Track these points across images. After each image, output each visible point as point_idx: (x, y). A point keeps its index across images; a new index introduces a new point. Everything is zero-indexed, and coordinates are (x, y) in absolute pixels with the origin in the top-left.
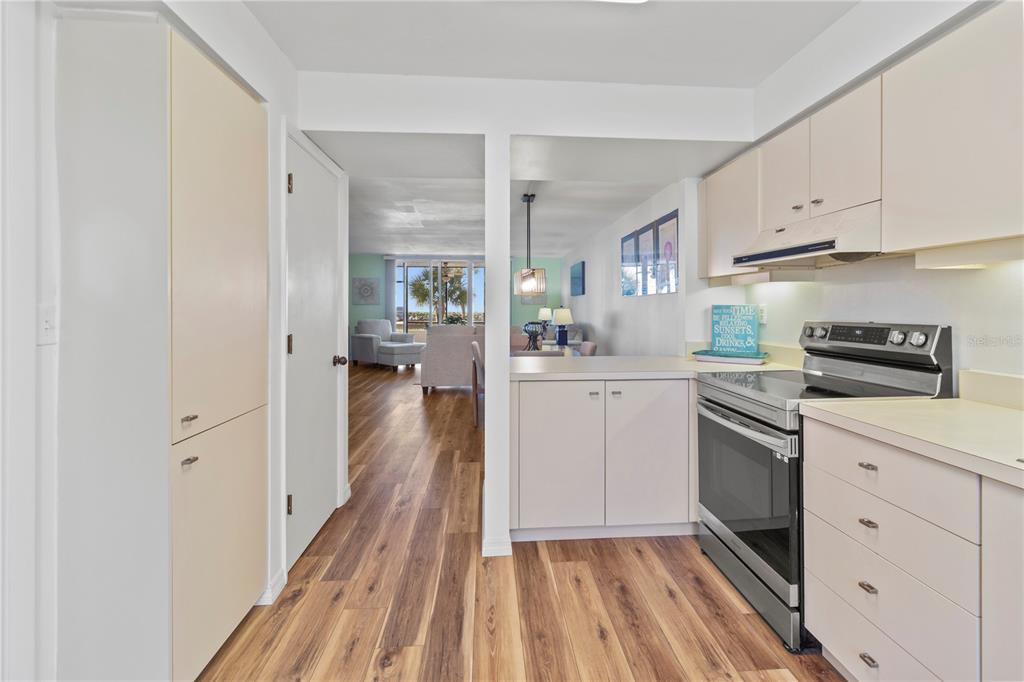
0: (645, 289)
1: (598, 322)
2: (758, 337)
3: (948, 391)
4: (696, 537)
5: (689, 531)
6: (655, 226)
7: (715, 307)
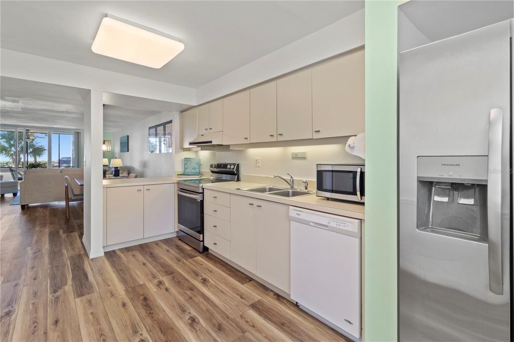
0: (160, 150)
1: (136, 165)
2: (199, 168)
3: (238, 180)
4: (177, 237)
5: (175, 235)
6: (164, 125)
7: (185, 159)
